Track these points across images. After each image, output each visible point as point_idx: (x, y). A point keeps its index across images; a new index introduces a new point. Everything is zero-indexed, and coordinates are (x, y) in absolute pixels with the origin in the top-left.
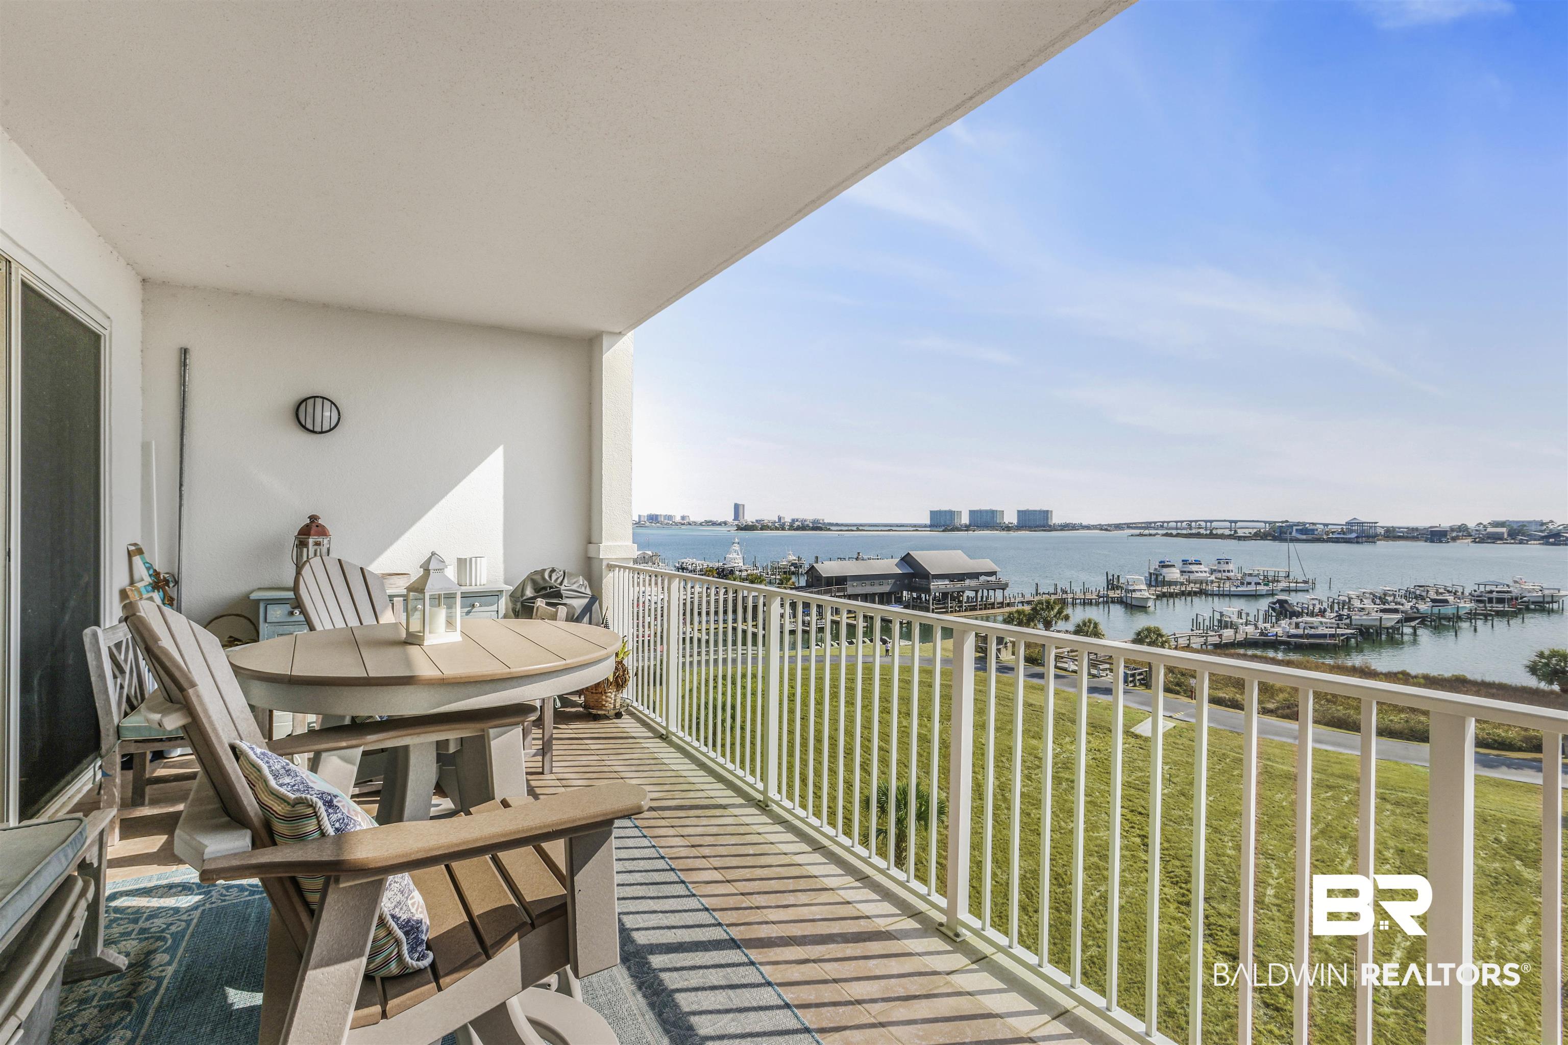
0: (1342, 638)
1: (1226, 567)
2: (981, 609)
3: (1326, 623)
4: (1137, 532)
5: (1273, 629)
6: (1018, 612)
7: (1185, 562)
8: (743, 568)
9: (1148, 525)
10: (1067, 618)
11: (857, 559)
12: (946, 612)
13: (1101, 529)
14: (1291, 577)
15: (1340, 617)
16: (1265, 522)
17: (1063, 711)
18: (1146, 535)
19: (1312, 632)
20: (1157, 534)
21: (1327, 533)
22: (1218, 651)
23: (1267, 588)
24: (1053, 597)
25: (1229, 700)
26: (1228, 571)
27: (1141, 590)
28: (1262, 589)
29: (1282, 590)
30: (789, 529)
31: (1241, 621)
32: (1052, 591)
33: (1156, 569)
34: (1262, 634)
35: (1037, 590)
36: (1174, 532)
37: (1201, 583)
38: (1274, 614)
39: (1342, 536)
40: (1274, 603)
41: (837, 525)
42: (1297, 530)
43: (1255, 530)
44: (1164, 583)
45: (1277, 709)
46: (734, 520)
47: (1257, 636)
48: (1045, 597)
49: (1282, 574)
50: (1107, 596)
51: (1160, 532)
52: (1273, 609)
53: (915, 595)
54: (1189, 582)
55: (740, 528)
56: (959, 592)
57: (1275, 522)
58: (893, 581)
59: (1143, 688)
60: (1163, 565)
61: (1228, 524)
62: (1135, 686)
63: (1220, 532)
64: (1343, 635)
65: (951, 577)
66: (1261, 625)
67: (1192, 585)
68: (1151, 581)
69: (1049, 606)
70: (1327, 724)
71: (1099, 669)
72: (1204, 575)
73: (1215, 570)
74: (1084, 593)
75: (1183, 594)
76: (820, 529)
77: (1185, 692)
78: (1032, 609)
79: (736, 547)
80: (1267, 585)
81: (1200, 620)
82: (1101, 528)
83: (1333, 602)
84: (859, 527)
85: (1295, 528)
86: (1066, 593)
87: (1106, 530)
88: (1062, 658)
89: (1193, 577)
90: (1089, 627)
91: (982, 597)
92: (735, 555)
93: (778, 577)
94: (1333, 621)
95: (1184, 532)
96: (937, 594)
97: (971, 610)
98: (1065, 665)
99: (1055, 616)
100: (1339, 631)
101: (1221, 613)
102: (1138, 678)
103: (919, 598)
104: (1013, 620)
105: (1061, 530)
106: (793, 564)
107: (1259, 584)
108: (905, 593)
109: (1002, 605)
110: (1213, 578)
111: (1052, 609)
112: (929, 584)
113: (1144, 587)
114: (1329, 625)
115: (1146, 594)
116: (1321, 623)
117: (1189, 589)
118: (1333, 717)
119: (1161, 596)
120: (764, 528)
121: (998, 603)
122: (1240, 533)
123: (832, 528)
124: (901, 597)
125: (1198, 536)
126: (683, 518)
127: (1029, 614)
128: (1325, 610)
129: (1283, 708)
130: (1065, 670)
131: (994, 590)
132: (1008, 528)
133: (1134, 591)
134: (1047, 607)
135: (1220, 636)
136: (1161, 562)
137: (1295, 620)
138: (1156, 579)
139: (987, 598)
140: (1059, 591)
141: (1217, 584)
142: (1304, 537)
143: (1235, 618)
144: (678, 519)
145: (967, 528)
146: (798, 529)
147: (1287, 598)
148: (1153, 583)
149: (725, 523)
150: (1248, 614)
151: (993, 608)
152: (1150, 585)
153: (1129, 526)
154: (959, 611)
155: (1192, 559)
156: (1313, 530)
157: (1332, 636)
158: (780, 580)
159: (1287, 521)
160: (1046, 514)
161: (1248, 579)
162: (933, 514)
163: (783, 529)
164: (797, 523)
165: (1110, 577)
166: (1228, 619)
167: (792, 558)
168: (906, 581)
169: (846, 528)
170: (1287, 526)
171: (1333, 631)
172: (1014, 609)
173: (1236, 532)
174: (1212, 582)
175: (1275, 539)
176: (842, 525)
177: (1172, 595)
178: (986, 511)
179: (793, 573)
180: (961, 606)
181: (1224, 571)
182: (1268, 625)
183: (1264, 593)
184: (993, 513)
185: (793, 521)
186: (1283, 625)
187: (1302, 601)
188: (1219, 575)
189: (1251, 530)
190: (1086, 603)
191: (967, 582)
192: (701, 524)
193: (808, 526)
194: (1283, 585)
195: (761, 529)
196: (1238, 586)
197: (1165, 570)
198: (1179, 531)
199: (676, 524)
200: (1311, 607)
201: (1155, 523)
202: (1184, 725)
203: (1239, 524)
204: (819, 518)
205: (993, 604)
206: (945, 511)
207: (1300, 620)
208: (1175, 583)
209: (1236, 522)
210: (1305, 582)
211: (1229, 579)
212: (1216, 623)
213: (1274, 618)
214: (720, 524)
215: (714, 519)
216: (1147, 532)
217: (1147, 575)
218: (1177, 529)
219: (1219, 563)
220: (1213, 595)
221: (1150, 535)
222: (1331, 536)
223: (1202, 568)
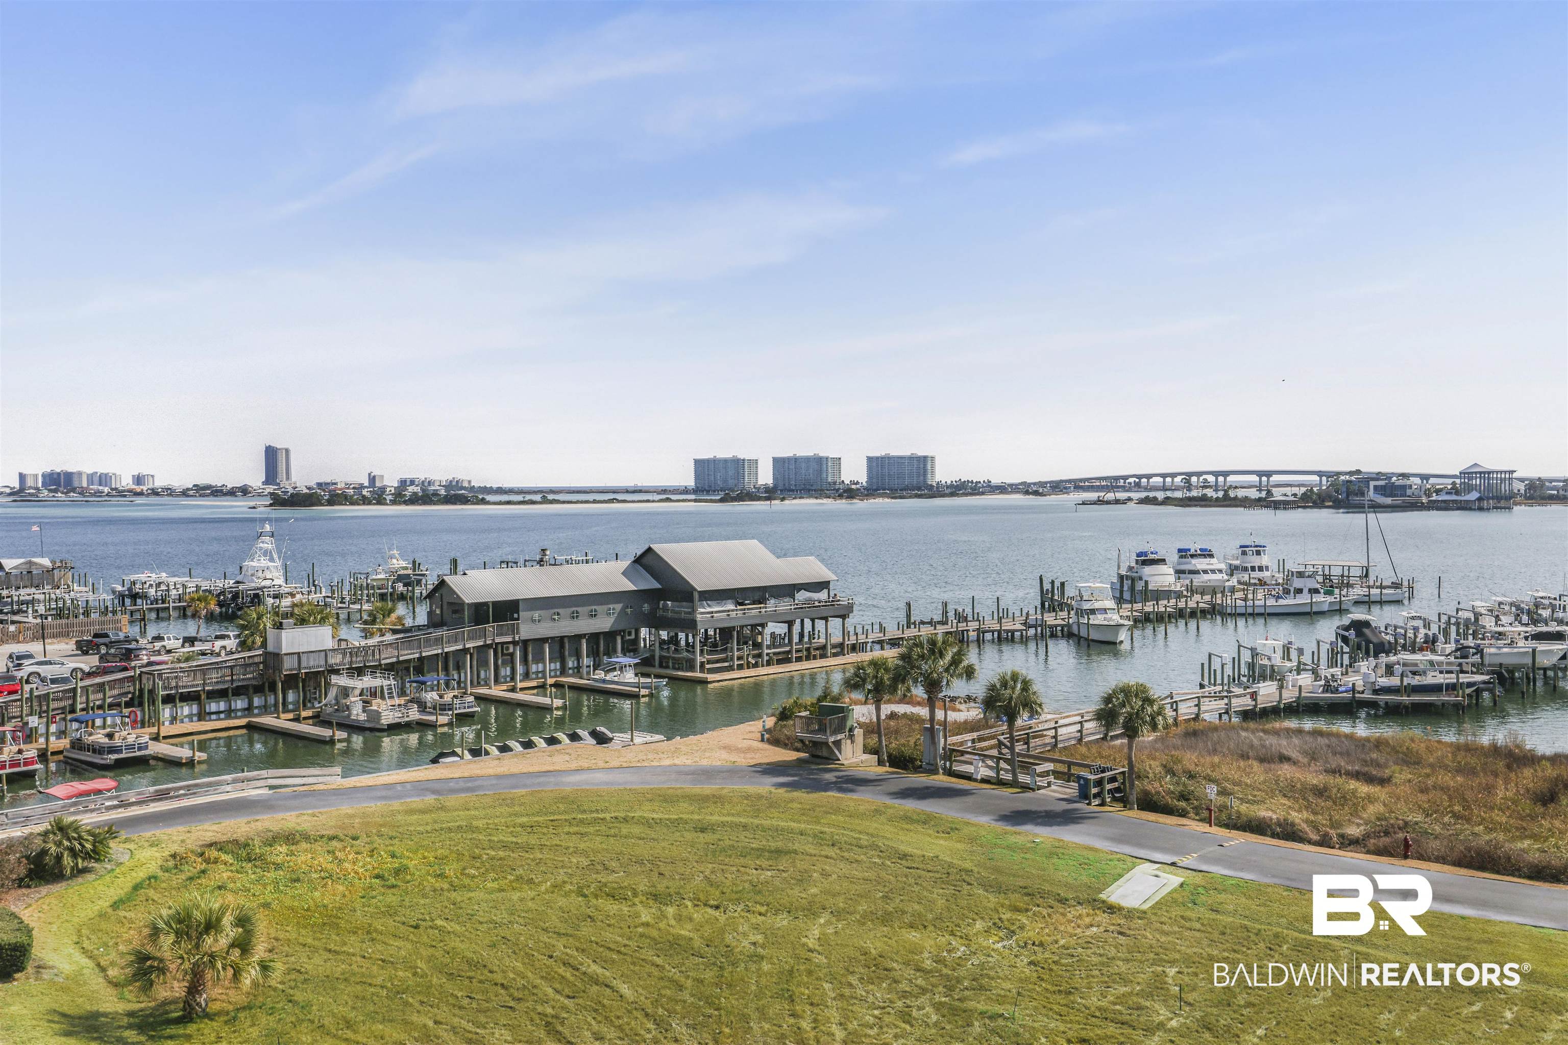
0: (1468, 691)
1: (1256, 561)
2: (799, 659)
3: (1440, 664)
4: (1093, 496)
5: (1346, 679)
6: (874, 663)
7: (1183, 553)
8: (285, 589)
9: (1113, 483)
10: (970, 673)
11: (541, 562)
12: (730, 669)
13: (1027, 493)
14: (1372, 578)
15: (1462, 652)
16: (1320, 474)
17: (968, 865)
18: (1108, 503)
19: (1416, 681)
20: (1130, 499)
21: (1428, 493)
22: (1252, 725)
23: (1330, 599)
24: (941, 629)
25: (1279, 824)
26: (1261, 569)
27: (1105, 611)
28: (1323, 600)
29: (1357, 603)
30: (394, 502)
31: (1288, 664)
32: (937, 618)
33: (1130, 568)
34: (1327, 688)
35: (909, 616)
36: (1160, 495)
37: (1214, 593)
38: (1346, 649)
39: (1454, 497)
40: (1347, 628)
41: (500, 491)
42: (1376, 487)
43: (1303, 490)
44: (1149, 595)
45: (1367, 836)
46: (267, 482)
47: (1320, 694)
48: (926, 631)
49: (1358, 572)
50: (1043, 624)
51: (1135, 496)
52: (1345, 640)
53: (664, 635)
54: (1192, 590)
55: (278, 501)
56: (754, 626)
57: (1338, 474)
58: (618, 607)
59: (1118, 806)
60: (1146, 560)
61: (1254, 478)
62: (1103, 804)
63: (1241, 493)
64: (1470, 685)
65: (739, 595)
66: (1325, 671)
67: (1197, 597)
68: (1122, 592)
69: (935, 649)
70: (1458, 863)
71: (1034, 774)
72: (1218, 576)
73: (1236, 568)
74: (1000, 620)
75: (1181, 614)
76: (463, 500)
77: (1197, 810)
78: (903, 657)
79: (267, 544)
80: (1329, 593)
81: (1216, 664)
82: (1027, 489)
83: (1448, 623)
84: (546, 495)
85: (1372, 484)
86: (966, 619)
87: (1036, 493)
88: (963, 753)
89: (1198, 580)
90: (1013, 688)
91: (801, 635)
92: (264, 562)
93: (366, 607)
94: (1452, 659)
95: (1178, 494)
96: (711, 632)
97: (779, 662)
98: (969, 769)
99: (947, 670)
100: (1464, 678)
101: (1252, 649)
102: (1108, 787)
103: (674, 640)
104: (864, 681)
105: (952, 495)
106: (400, 578)
107: (1316, 591)
108: (644, 632)
109: (840, 649)
110: (1234, 582)
111: (942, 655)
112: (694, 611)
113: (1110, 604)
114: (1445, 667)
115: (1115, 618)
116: (1431, 663)
117: (1192, 604)
118: (1469, 849)
119: (1144, 620)
120: (337, 498)
121: (834, 646)
122: (1278, 494)
123: (489, 498)
124: (636, 641)
125: (1203, 501)
126: (139, 480)
127: (897, 667)
128: (1434, 640)
129: (1377, 835)
130: (968, 777)
131: (826, 619)
132: (849, 493)
133: (1093, 611)
134: (932, 651)
135: (1254, 696)
136: (1138, 555)
137: (1384, 659)
138: (1132, 588)
139: (812, 636)
140: (951, 615)
141: (1239, 595)
142: (1388, 501)
143: (1277, 660)
144: (126, 482)
145: (770, 493)
146: (414, 500)
147: (1368, 617)
148: (1127, 596)
149: (245, 491)
150: (1301, 651)
151: (823, 656)
152: (1120, 600)
153: (1078, 485)
154: (756, 665)
155: (1194, 547)
156: (1404, 487)
157: (1452, 688)
158: (371, 614)
159: (1358, 472)
160: (922, 463)
161: (1297, 583)
162: (701, 466)
163: (380, 501)
164: (411, 489)
165: (1047, 586)
166: (1265, 662)
167: (399, 563)
168: (646, 607)
169: (520, 498)
170: (1359, 481)
171: (1451, 679)
172: (866, 657)
173: (1269, 493)
174: (1233, 590)
175: (1338, 505)
176: (510, 491)
177: (1160, 618)
178: (807, 459)
179: (402, 597)
180: (759, 656)
181: (1253, 569)
182: (1337, 671)
183: (1325, 608)
184: (819, 462)
185: (403, 483)
186: (1364, 670)
187: (1394, 622)
188: (1246, 577)
189: (1295, 490)
190: (1004, 639)
191: (772, 604)
192: (185, 493)
193: (436, 494)
194: (1358, 592)
195: (331, 502)
196: (1278, 597)
197: (1147, 570)
198: (1169, 494)
199: (121, 493)
200: (1410, 634)
201: (1125, 478)
202: (1198, 879)
203: (1275, 478)
204: (460, 476)
205: (824, 647)
206: (726, 461)
207: (1393, 658)
208: (1165, 594)
209: (1269, 474)
210: (1396, 586)
211: (1262, 583)
212: (1244, 671)
213: (1346, 657)
214: (232, 493)
215: (217, 482)
216: (1110, 496)
217: (1115, 580)
218: (1164, 488)
219: (1244, 553)
220: (1235, 615)
221: (1117, 502)
222: (1434, 497)
223: (1215, 563)
